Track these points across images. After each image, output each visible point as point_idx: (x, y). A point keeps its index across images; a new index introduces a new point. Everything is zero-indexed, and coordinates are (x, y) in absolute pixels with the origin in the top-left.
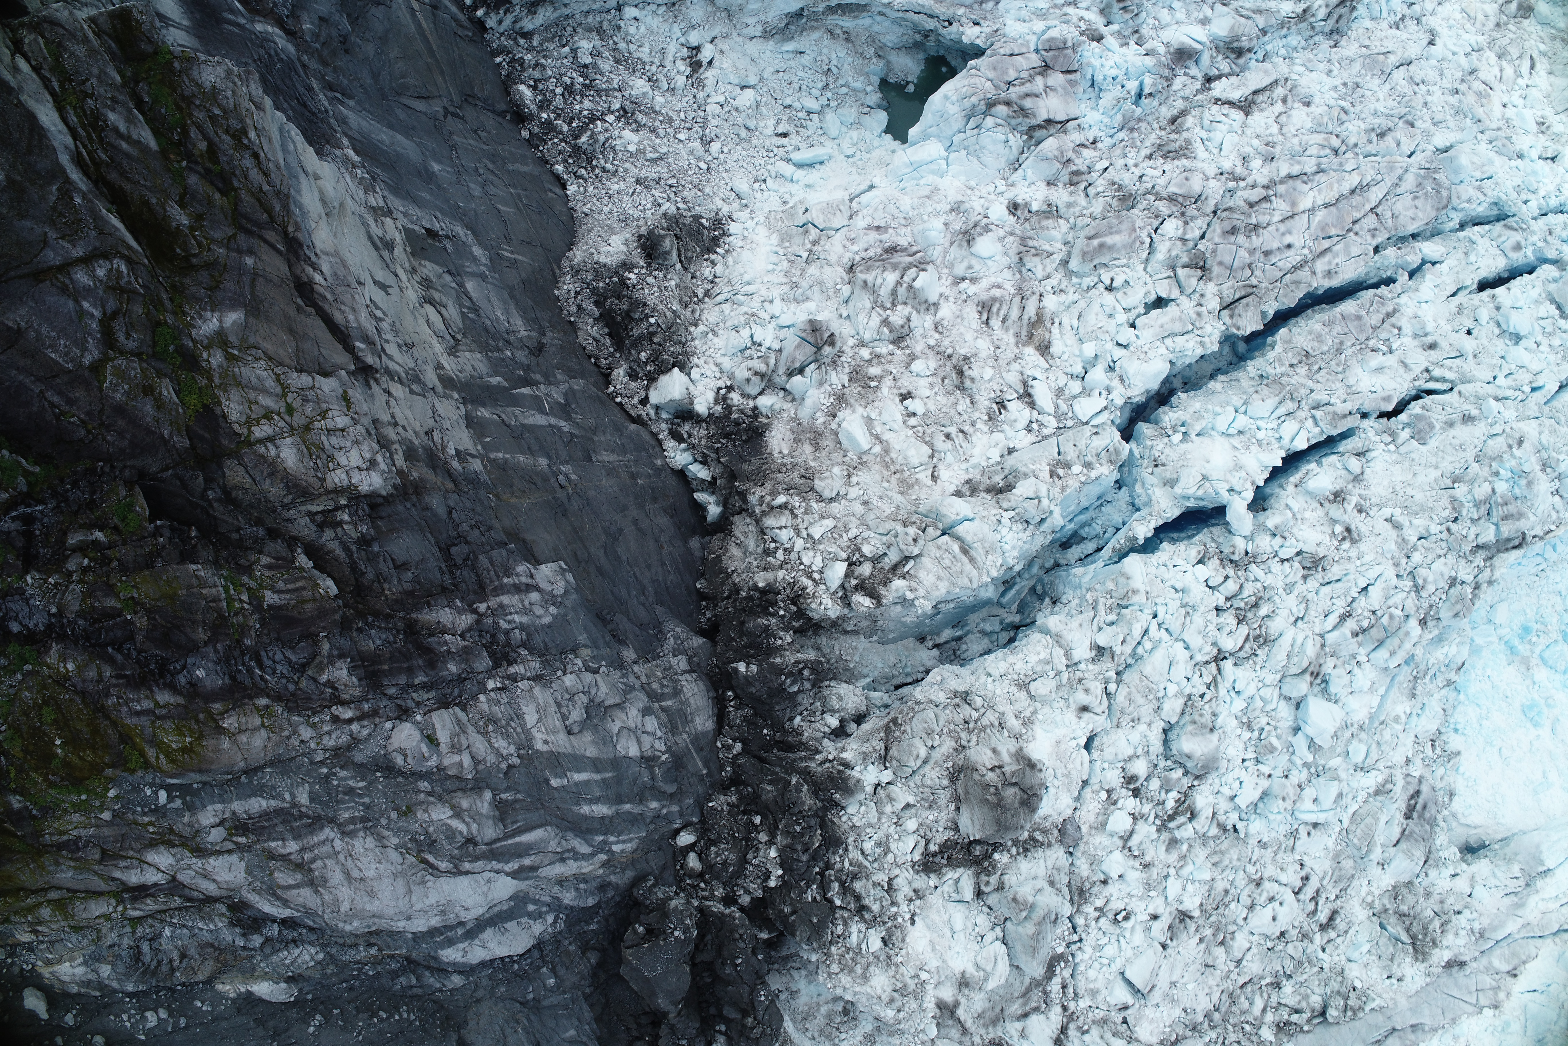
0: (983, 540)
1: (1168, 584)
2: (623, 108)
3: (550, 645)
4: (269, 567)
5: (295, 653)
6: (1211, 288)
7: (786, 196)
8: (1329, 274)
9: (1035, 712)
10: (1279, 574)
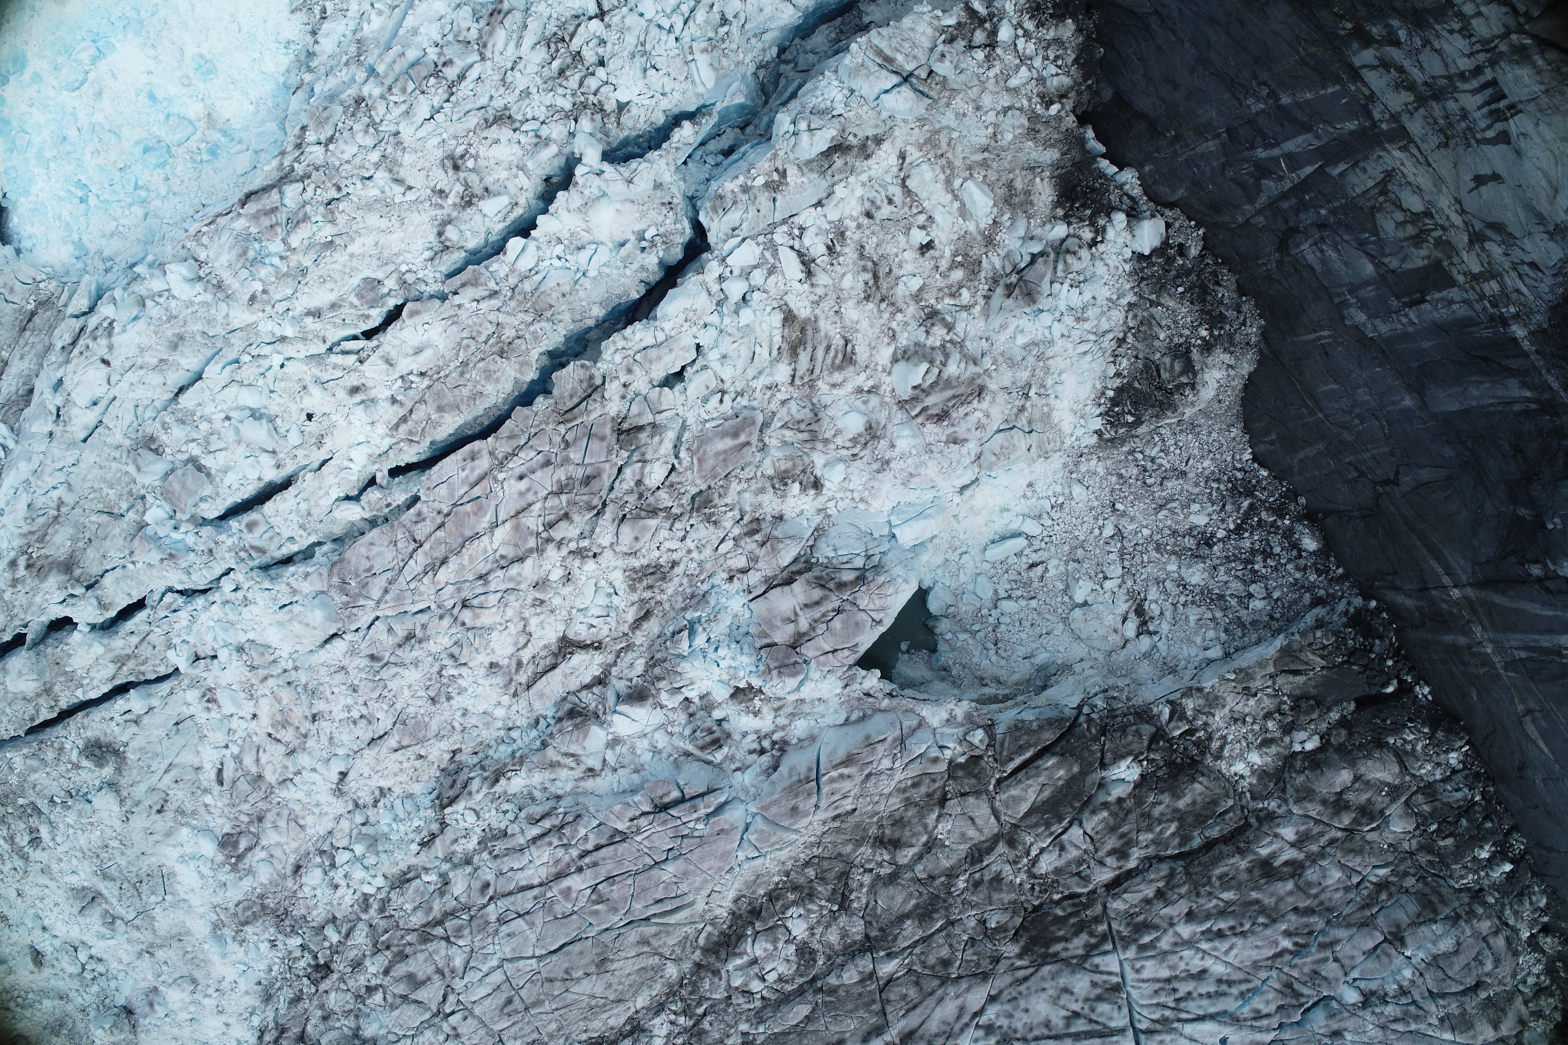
0: (866, 78)
6: (614, 407)
8: (473, 458)
10: (537, 106)
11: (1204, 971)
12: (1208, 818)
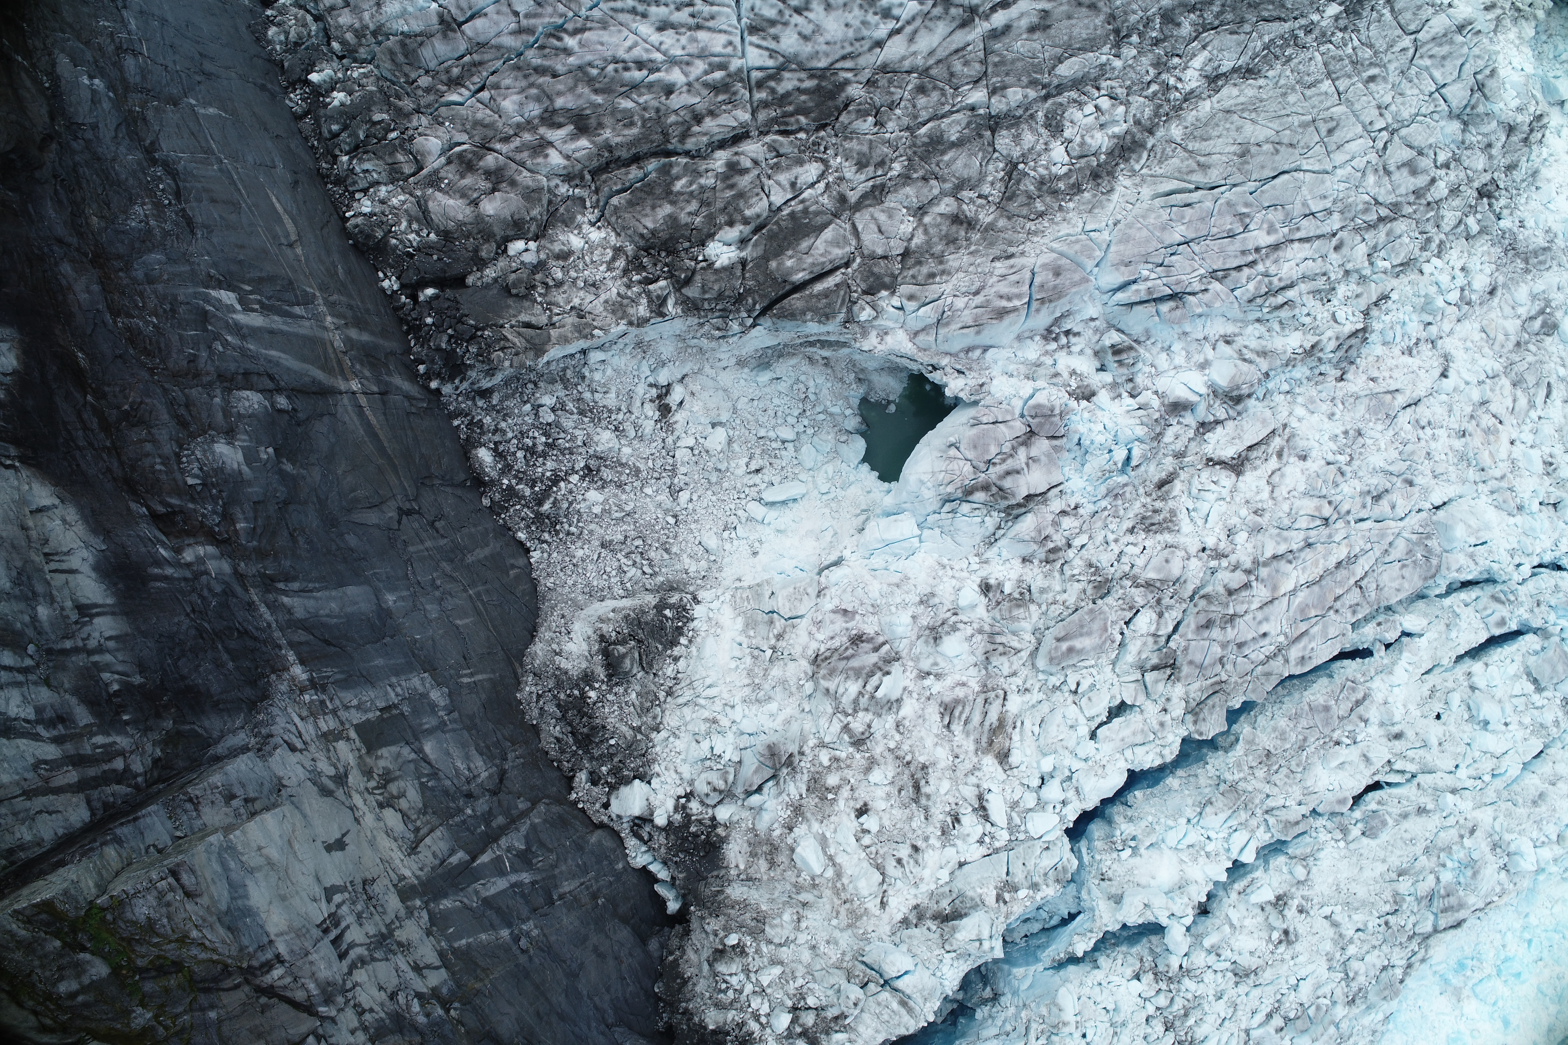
0: (923, 988)
1: (1101, 1006)
2: (587, 467)
6: (1178, 691)
8: (1302, 660)
10: (1211, 983)
11: (661, 29)
12: (640, 189)
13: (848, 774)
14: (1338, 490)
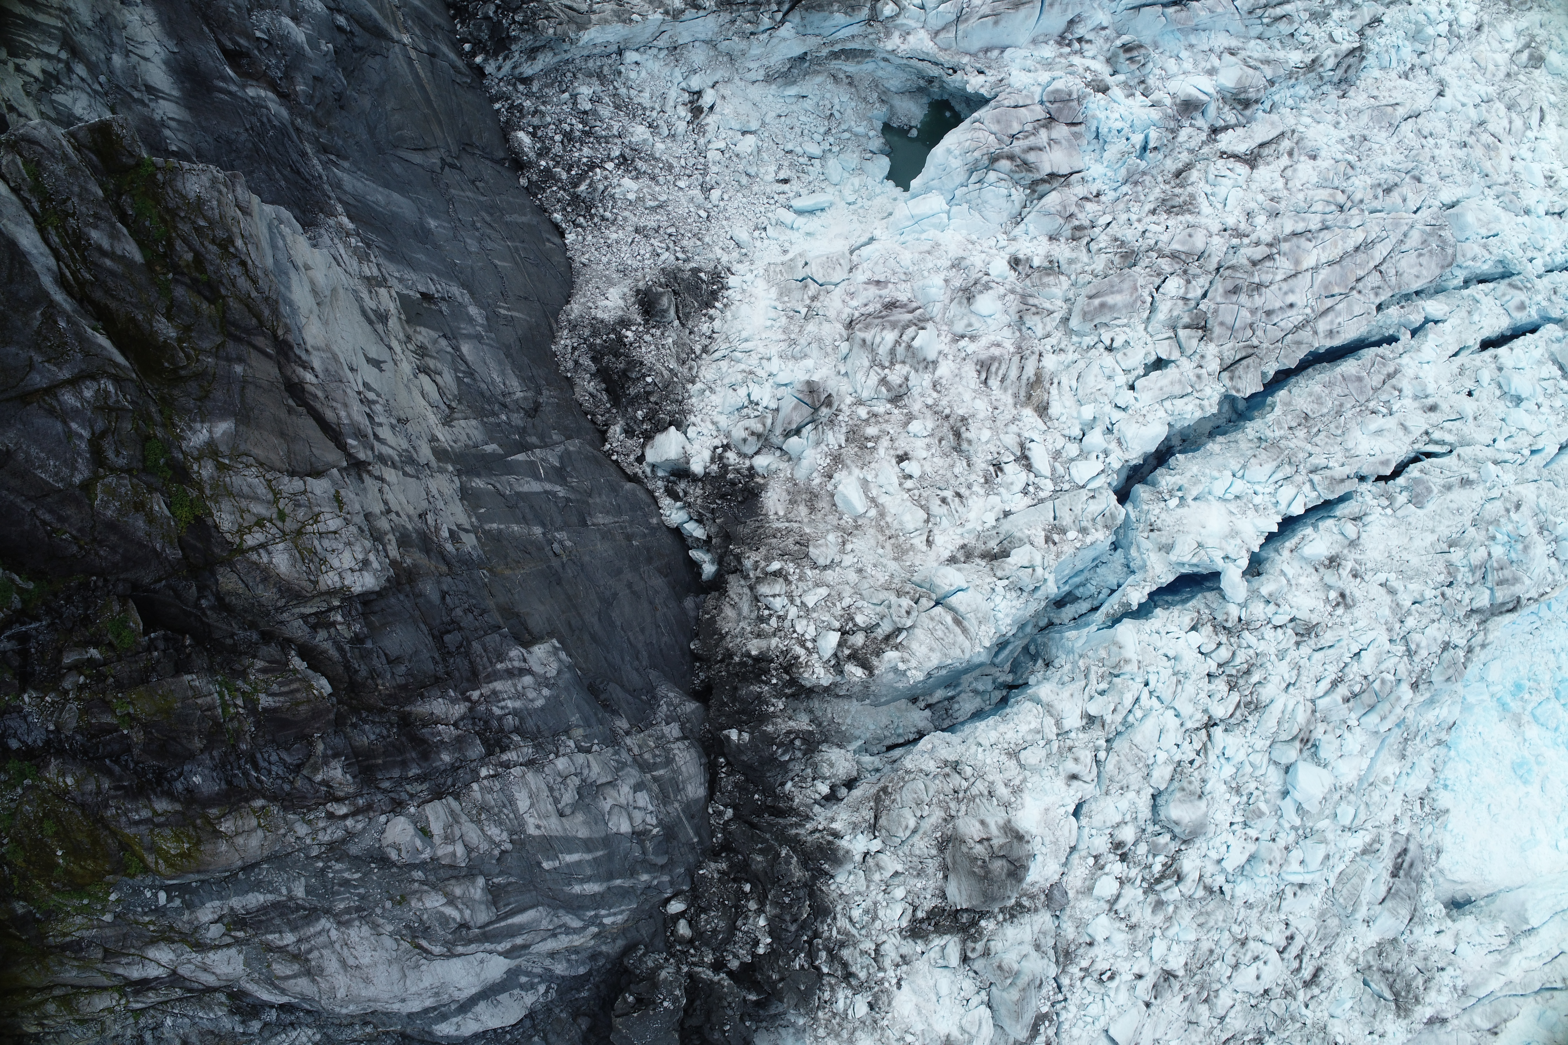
0: (976, 611)
1: (1161, 652)
2: (622, 156)
3: (542, 728)
4: (264, 671)
5: (290, 754)
6: (1211, 349)
7: (787, 244)
8: (1331, 333)
9: (1024, 780)
10: (1271, 639)
13: (888, 427)
14: (1350, 182)
